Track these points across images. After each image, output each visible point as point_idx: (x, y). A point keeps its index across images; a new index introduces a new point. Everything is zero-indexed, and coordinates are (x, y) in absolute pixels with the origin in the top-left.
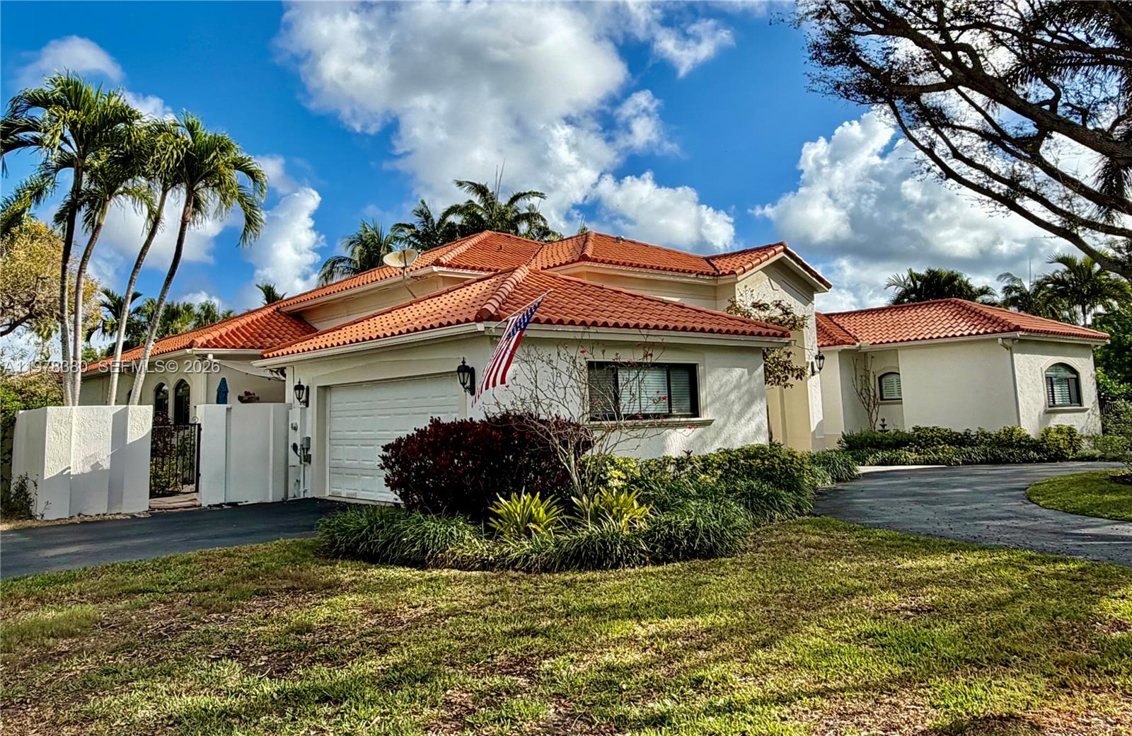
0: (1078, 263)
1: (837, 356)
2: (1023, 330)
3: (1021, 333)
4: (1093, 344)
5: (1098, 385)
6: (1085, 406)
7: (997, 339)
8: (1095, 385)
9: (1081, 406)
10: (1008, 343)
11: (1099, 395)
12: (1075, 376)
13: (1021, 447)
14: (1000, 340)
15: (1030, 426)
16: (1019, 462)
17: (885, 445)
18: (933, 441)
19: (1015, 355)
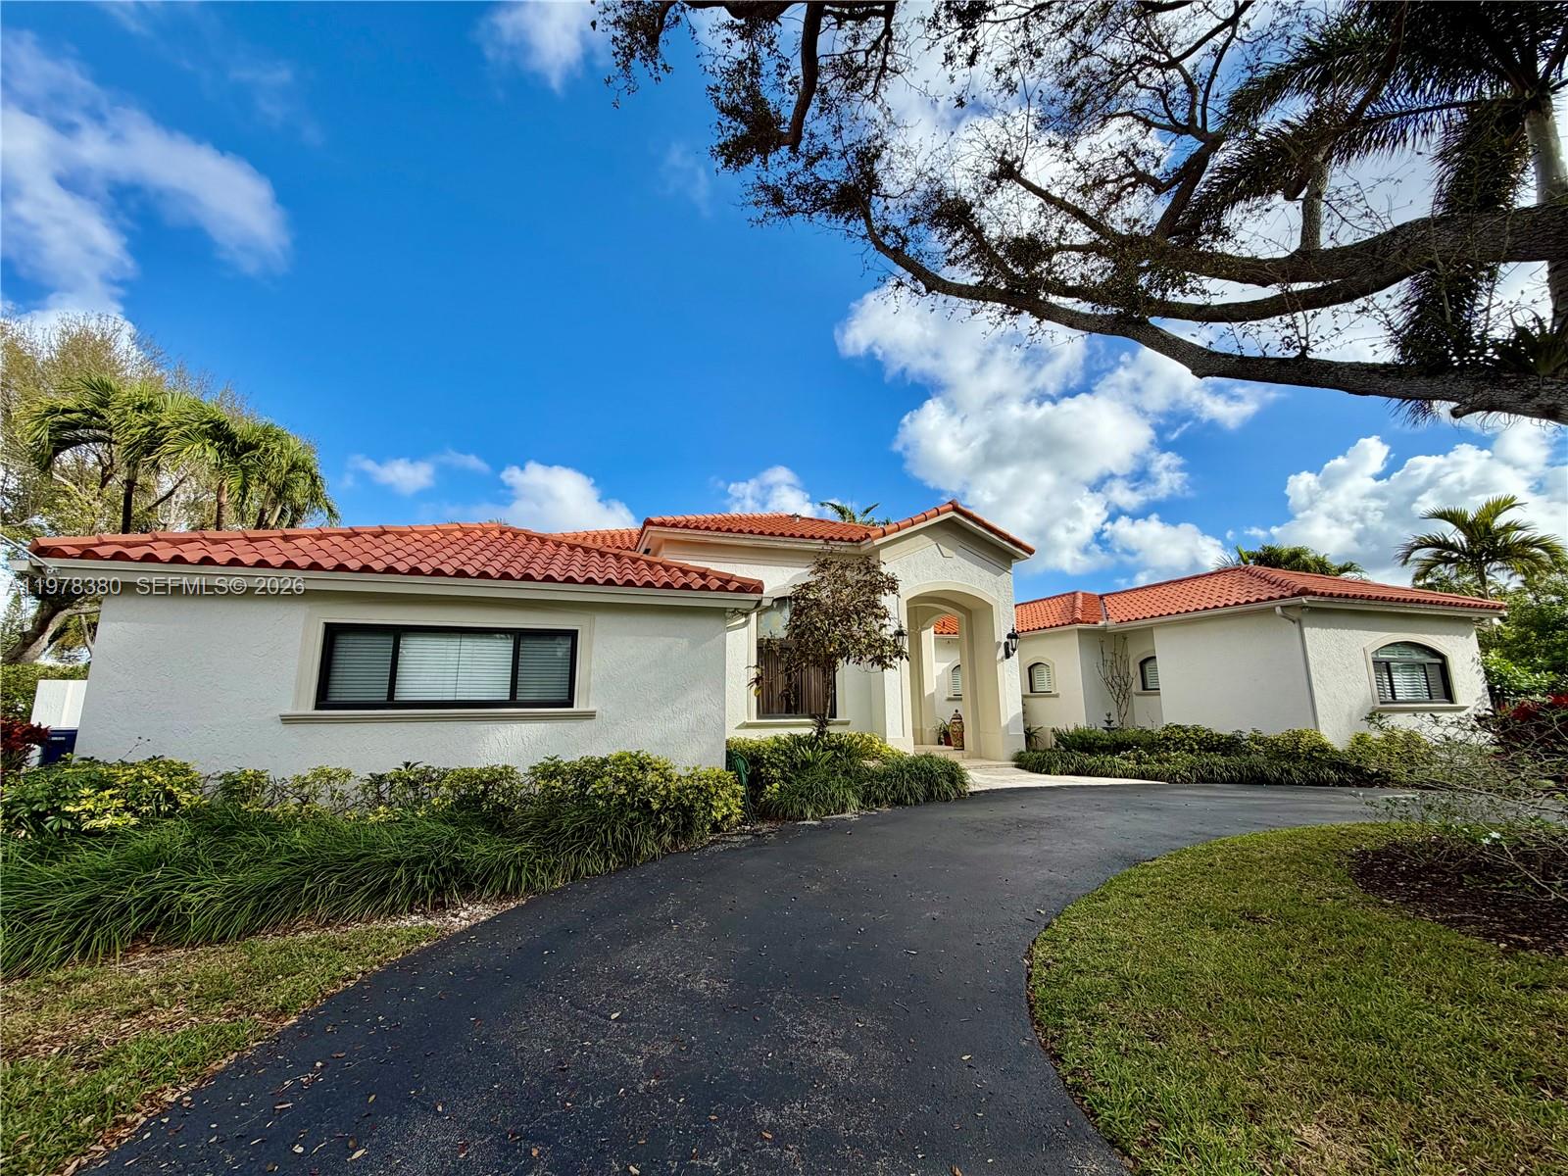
0: (1470, 518)
1: (1075, 639)
2: (1314, 594)
3: (1310, 598)
4: (1476, 616)
5: (1488, 674)
6: (1460, 703)
7: (1274, 608)
8: (1482, 675)
9: (1452, 702)
10: (1295, 615)
11: (1491, 689)
12: (1439, 661)
13: (1310, 759)
14: (1278, 610)
15: (1336, 731)
16: (1300, 784)
17: (1099, 748)
18: (1184, 745)
19: (1307, 631)
